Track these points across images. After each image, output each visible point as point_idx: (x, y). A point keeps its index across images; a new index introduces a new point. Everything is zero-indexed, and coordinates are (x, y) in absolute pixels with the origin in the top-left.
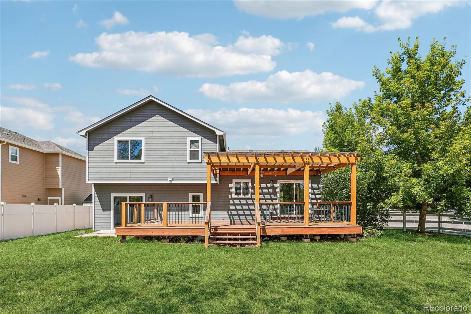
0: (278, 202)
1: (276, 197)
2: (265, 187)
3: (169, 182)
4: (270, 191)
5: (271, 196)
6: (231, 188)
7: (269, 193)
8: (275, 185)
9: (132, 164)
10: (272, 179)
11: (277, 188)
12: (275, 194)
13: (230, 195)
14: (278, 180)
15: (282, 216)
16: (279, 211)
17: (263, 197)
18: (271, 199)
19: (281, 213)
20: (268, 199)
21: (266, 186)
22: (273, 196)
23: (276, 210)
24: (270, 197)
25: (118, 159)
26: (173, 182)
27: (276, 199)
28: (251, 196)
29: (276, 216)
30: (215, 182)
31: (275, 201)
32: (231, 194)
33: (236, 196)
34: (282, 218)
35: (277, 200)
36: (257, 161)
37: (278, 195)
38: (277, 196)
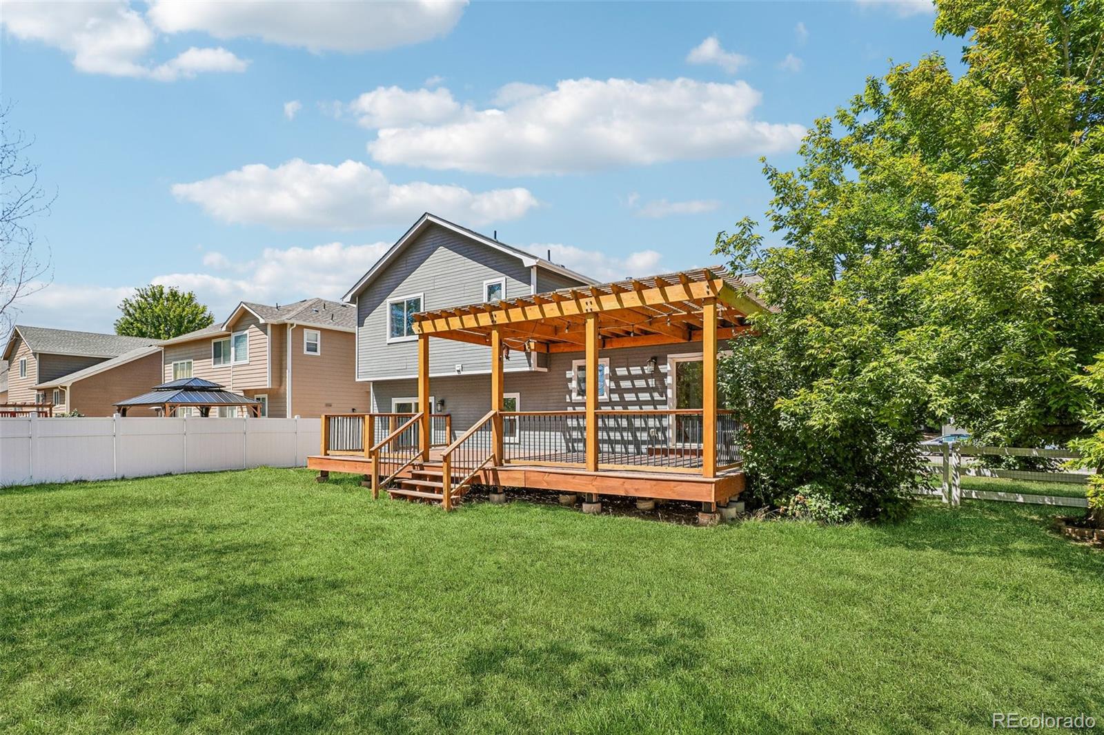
0: (668, 409)
1: (664, 398)
2: (639, 375)
3: (456, 374)
4: (652, 382)
5: (652, 396)
6: (570, 380)
7: (647, 389)
8: (662, 369)
9: (409, 344)
10: (655, 355)
11: (665, 375)
12: (663, 391)
13: (568, 397)
14: (668, 356)
15: (680, 445)
16: (671, 434)
17: (635, 399)
18: (654, 403)
19: (679, 439)
20: (646, 403)
21: (641, 372)
22: (657, 396)
23: (664, 430)
24: (650, 399)
25: (392, 336)
26: (463, 373)
27: (664, 403)
28: (610, 398)
29: (664, 446)
30: (528, 369)
31: (661, 408)
32: (570, 392)
33: (580, 397)
34: (679, 452)
35: (666, 404)
36: (492, 321)
37: (670, 393)
38: (666, 396)
